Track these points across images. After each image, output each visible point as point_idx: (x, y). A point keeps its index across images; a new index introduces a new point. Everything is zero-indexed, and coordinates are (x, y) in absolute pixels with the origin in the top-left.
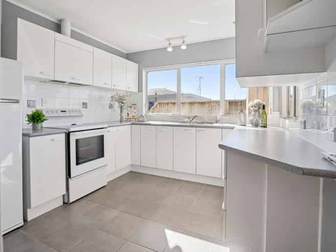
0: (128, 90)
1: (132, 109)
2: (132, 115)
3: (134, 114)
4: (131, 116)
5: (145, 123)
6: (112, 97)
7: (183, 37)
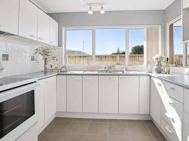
0: (51, 44)
1: (55, 61)
2: (55, 66)
3: (56, 65)
4: (53, 67)
5: (68, 73)
6: (37, 50)
7: (102, 4)
